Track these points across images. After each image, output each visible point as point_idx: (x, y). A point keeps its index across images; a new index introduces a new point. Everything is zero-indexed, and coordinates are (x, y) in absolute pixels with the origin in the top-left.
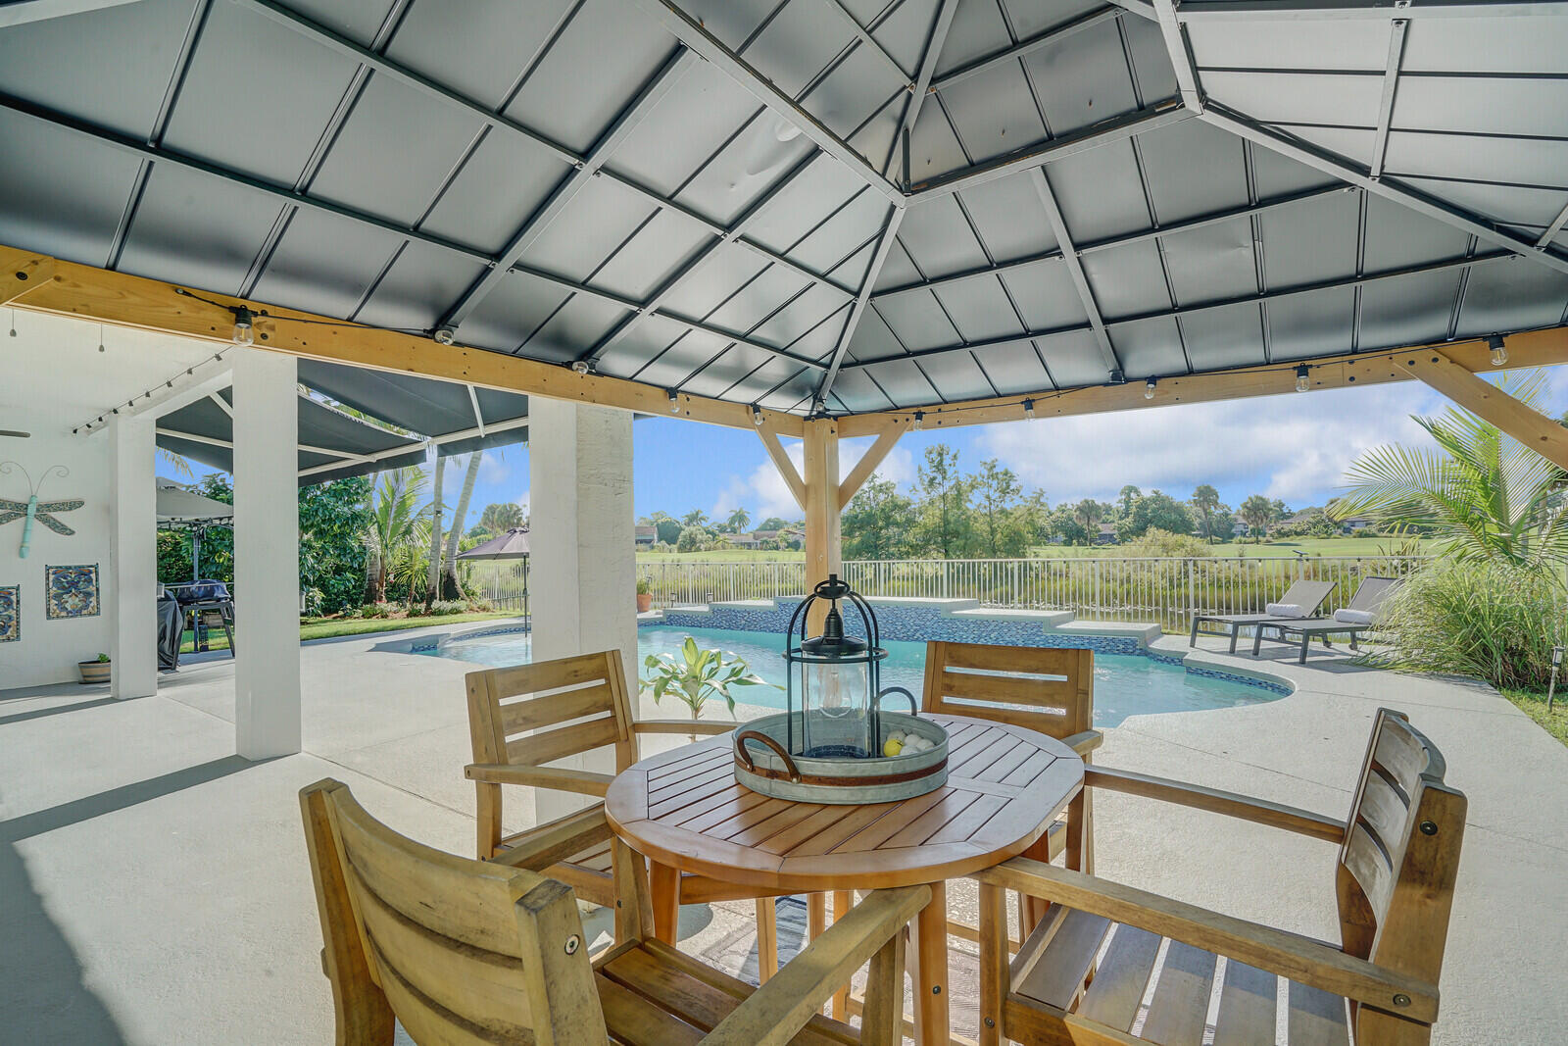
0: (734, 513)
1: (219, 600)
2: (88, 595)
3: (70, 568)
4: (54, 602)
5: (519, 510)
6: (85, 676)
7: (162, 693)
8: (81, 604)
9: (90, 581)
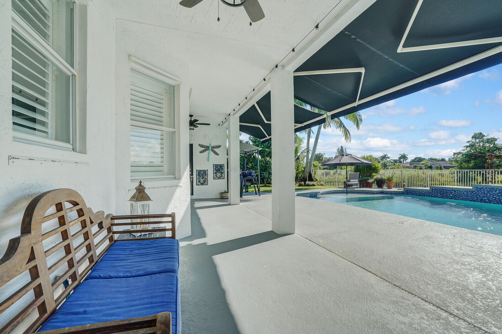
0: (401, 156)
1: (253, 176)
2: (222, 173)
3: (218, 165)
4: (215, 175)
5: (322, 155)
6: (222, 197)
7: (241, 204)
8: (220, 176)
9: (222, 169)
